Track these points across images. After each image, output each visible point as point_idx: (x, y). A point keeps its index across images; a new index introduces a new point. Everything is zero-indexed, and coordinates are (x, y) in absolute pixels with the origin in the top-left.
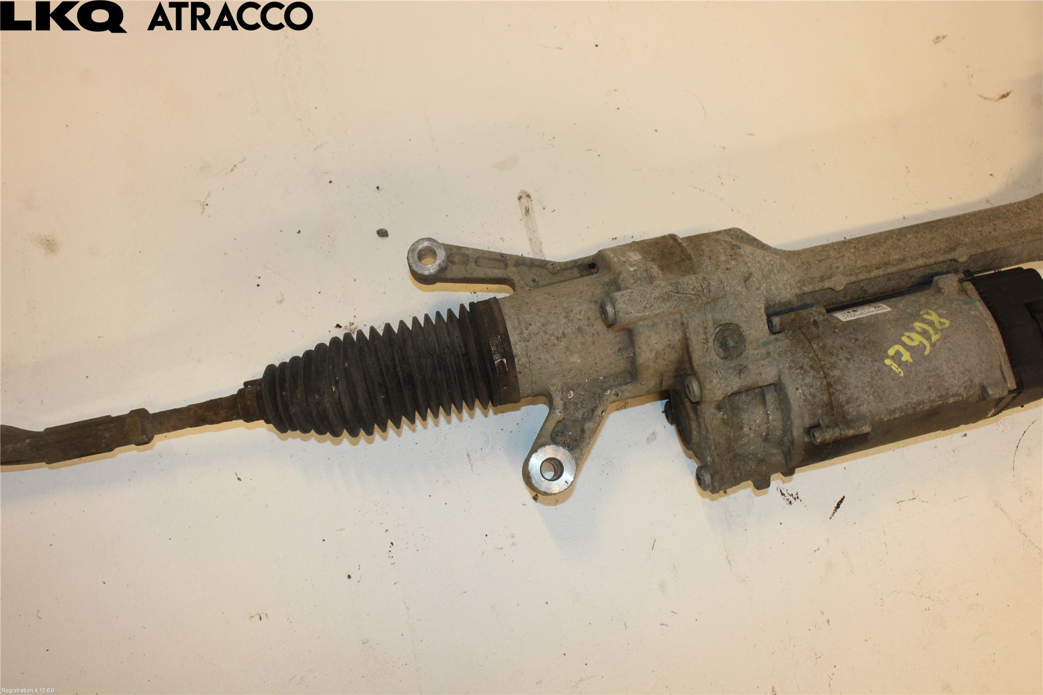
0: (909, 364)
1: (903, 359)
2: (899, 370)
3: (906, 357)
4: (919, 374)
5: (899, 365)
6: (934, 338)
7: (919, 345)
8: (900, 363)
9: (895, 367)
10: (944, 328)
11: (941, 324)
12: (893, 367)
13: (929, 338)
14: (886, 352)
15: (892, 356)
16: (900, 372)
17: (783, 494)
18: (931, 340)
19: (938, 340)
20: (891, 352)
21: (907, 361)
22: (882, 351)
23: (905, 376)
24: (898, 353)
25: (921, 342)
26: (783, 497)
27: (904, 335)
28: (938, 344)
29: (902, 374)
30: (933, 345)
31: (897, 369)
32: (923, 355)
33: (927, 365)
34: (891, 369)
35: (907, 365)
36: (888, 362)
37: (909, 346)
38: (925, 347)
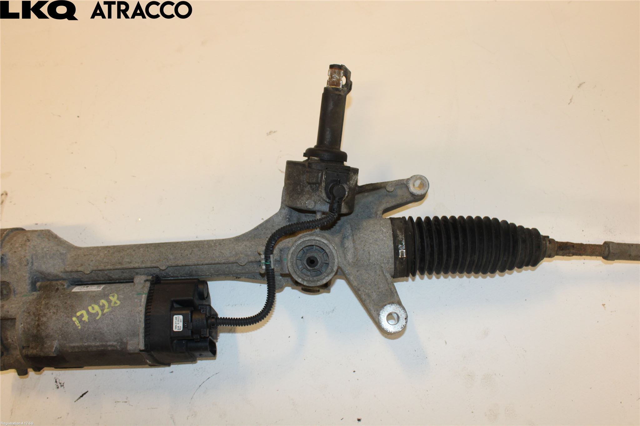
0: (85, 323)
1: (83, 319)
2: (79, 325)
3: (86, 318)
4: (89, 330)
5: (79, 322)
6: (105, 311)
7: (95, 313)
8: (80, 321)
9: (77, 323)
10: (114, 306)
11: (115, 303)
12: (76, 322)
13: (102, 310)
14: (76, 313)
15: (78, 317)
16: (79, 326)
17: (56, 382)
18: (103, 311)
19: (107, 312)
20: (78, 314)
21: (85, 321)
22: (74, 312)
23: (81, 329)
24: (82, 316)
25: (97, 312)
26: (56, 383)
27: (91, 306)
28: (107, 314)
29: (80, 328)
30: (103, 314)
31: (78, 324)
32: (95, 319)
33: (95, 325)
34: (75, 323)
35: (84, 323)
36: (74, 319)
37: (90, 312)
38: (98, 315)
